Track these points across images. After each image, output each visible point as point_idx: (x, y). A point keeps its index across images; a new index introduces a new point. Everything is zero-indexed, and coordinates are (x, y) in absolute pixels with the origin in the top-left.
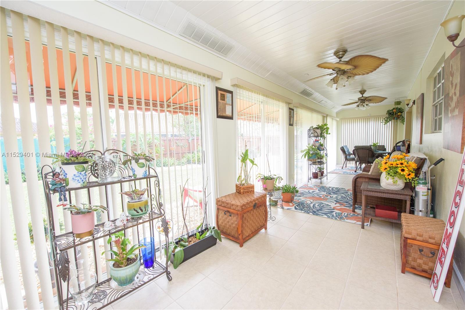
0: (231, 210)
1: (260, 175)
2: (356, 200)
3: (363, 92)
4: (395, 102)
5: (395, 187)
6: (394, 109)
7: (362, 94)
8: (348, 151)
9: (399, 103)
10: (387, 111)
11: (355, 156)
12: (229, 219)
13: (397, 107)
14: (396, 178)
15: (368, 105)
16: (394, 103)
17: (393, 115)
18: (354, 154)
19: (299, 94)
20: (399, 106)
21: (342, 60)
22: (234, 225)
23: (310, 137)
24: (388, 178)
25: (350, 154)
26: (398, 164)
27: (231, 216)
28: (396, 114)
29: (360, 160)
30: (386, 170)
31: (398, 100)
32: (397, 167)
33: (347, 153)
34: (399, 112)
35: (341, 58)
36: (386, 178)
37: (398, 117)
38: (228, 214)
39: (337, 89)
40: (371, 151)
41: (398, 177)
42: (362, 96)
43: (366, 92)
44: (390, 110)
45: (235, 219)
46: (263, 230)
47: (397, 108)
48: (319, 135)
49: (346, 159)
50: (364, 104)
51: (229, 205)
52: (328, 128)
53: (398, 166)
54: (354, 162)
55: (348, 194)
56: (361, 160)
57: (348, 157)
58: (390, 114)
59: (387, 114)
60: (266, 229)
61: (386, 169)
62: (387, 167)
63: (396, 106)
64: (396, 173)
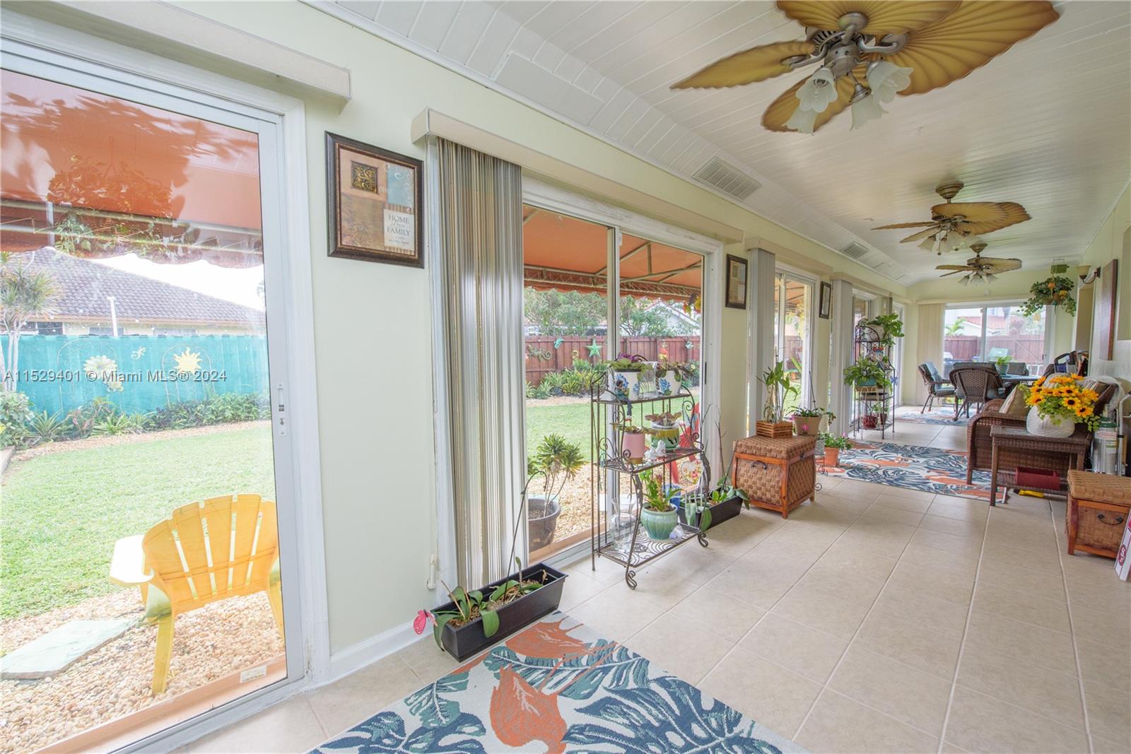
0: (766, 460)
1: (794, 409)
2: (976, 462)
3: (977, 248)
4: (1052, 267)
5: (1056, 431)
6: (1049, 281)
7: (978, 252)
8: (936, 373)
9: (1062, 268)
10: (1032, 284)
11: (955, 385)
12: (762, 475)
13: (1058, 277)
14: (1058, 417)
15: (990, 274)
16: (1050, 268)
17: (1046, 294)
18: (953, 381)
19: (840, 253)
20: (1062, 276)
21: (952, 202)
22: (772, 483)
23: (860, 342)
24: (1043, 416)
25: (940, 382)
26: (1061, 393)
27: (766, 469)
28: (1054, 292)
29: (966, 394)
30: (1040, 402)
31: (1061, 262)
32: (1061, 397)
33: (933, 377)
34: (1061, 289)
35: (950, 198)
36: (1039, 415)
37: (1058, 302)
38: (760, 465)
39: (939, 254)
40: (994, 374)
41: (1062, 414)
42: (978, 256)
43: (986, 247)
44: (1040, 283)
45: (774, 472)
46: (808, 501)
47: (1057, 280)
48: (881, 337)
49: (932, 391)
50: (980, 273)
51: (762, 452)
52: (899, 324)
53: (1063, 395)
54: (952, 399)
55: (950, 458)
56: (969, 396)
57: (936, 389)
58: (1041, 291)
59: (1031, 291)
60: (812, 499)
61: (1039, 400)
62: (1041, 397)
63: (1056, 275)
64: (1058, 407)
